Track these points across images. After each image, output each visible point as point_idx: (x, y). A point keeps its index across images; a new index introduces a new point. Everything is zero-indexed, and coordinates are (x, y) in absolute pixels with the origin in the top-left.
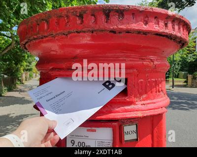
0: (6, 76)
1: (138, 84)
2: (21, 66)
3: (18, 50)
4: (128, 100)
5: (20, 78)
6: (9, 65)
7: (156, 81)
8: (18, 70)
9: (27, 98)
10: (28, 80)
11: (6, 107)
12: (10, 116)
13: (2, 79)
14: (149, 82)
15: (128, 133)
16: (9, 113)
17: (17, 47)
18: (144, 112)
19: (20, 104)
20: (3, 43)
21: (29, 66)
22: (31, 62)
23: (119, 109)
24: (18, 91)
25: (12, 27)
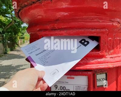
0: (9, 42)
1: (108, 41)
2: (18, 35)
3: (16, 26)
4: (101, 54)
5: (17, 43)
6: (10, 35)
7: (120, 39)
8: (16, 38)
9: (22, 55)
10: (22, 44)
11: (10, 60)
12: (12, 66)
13: (7, 44)
14: (116, 40)
15: (100, 80)
16: (11, 64)
17: (15, 24)
18: (113, 63)
19: (18, 58)
20: (7, 22)
21: (22, 36)
22: (24, 33)
23: (93, 61)
24: (16, 51)
25: (12, 11)
